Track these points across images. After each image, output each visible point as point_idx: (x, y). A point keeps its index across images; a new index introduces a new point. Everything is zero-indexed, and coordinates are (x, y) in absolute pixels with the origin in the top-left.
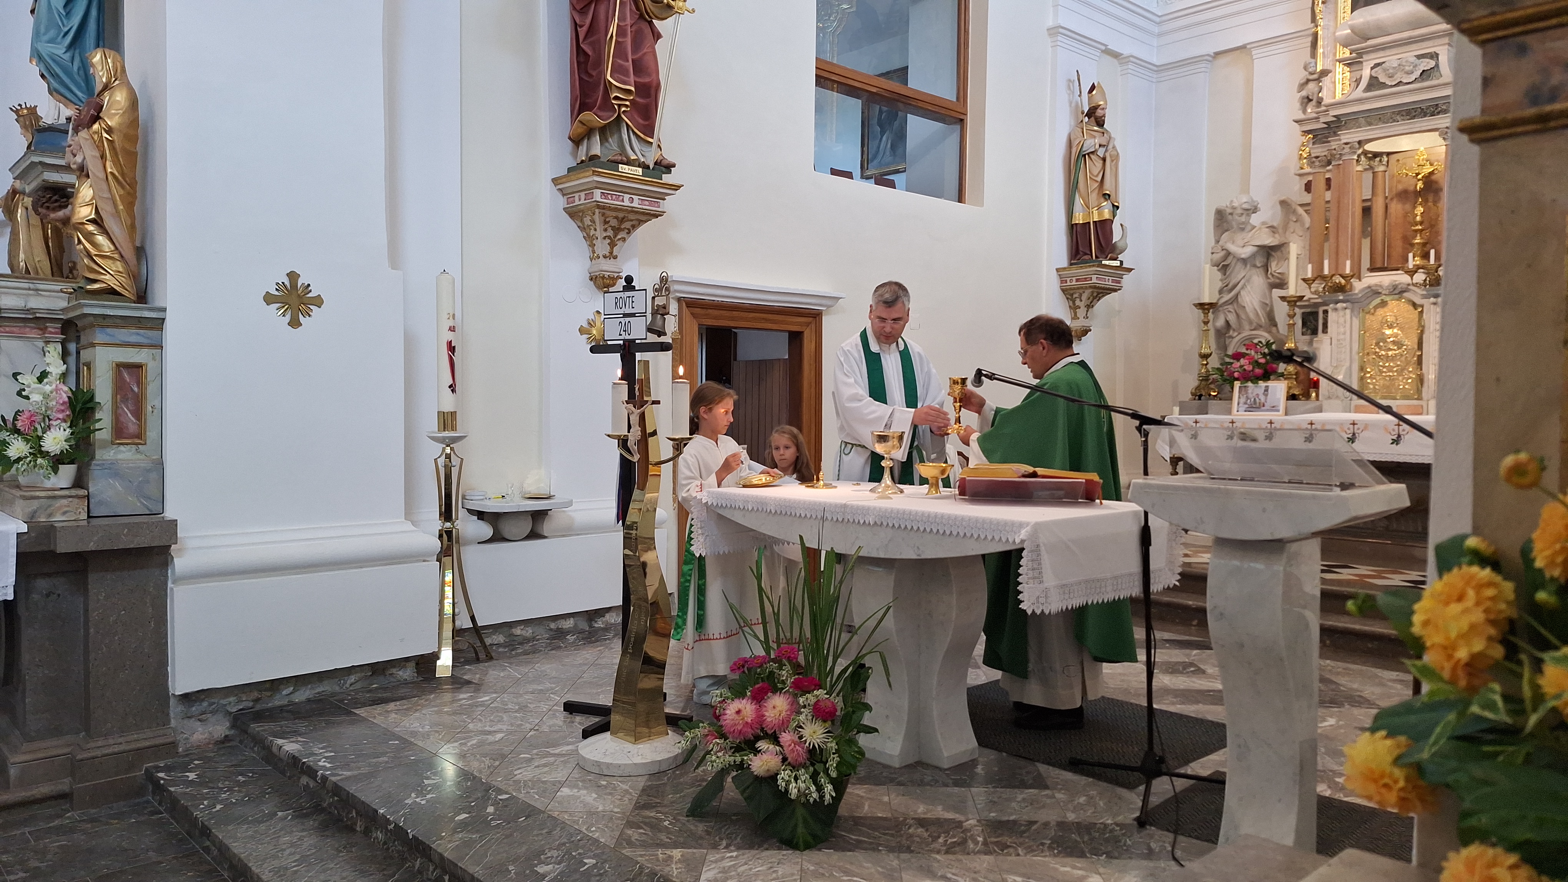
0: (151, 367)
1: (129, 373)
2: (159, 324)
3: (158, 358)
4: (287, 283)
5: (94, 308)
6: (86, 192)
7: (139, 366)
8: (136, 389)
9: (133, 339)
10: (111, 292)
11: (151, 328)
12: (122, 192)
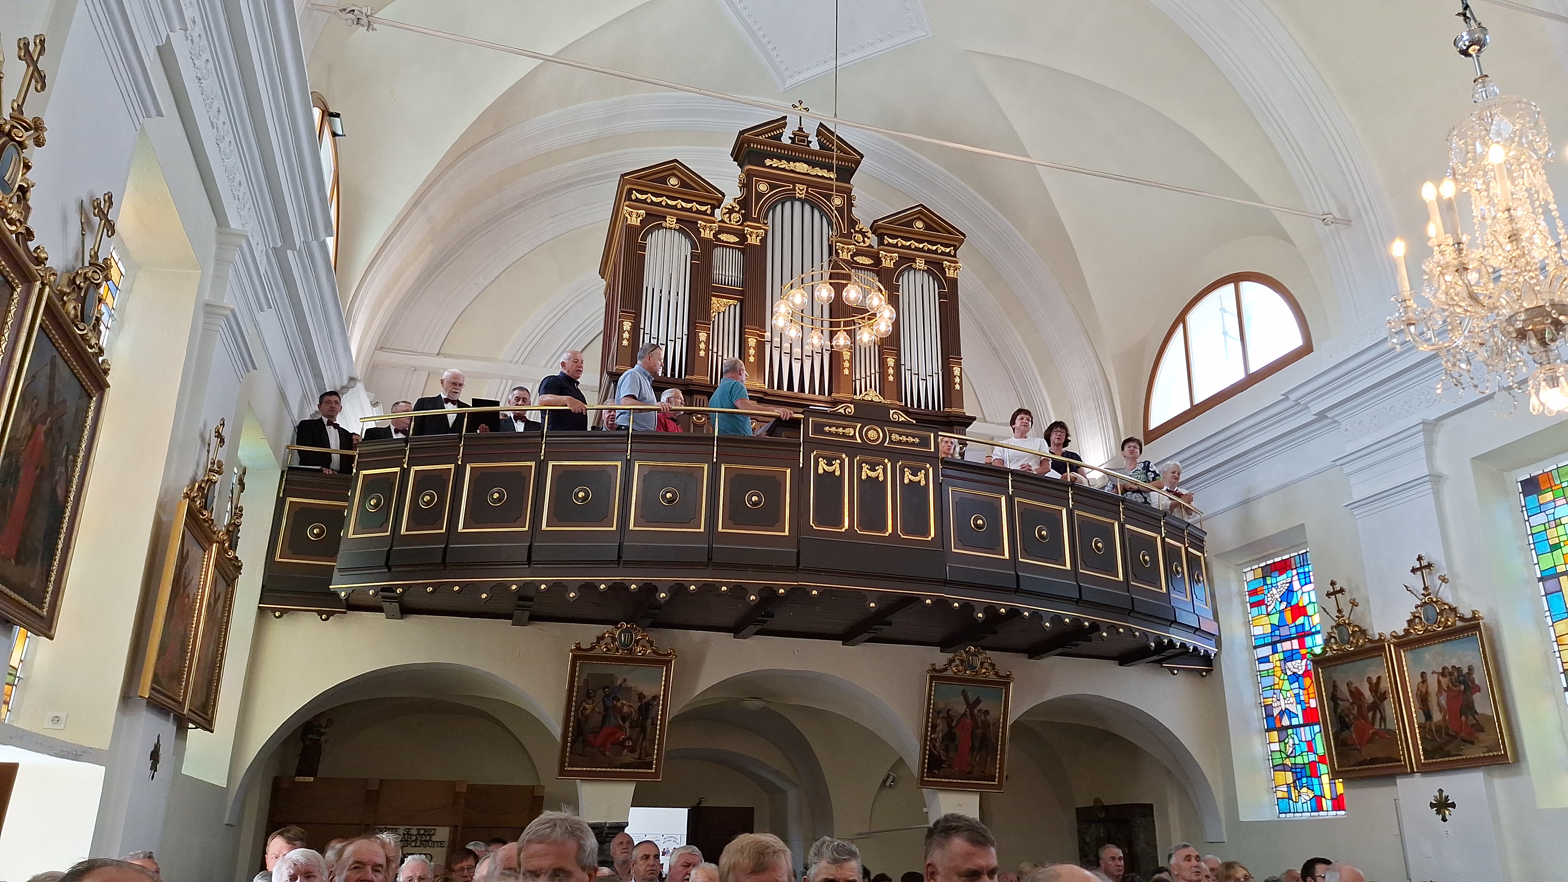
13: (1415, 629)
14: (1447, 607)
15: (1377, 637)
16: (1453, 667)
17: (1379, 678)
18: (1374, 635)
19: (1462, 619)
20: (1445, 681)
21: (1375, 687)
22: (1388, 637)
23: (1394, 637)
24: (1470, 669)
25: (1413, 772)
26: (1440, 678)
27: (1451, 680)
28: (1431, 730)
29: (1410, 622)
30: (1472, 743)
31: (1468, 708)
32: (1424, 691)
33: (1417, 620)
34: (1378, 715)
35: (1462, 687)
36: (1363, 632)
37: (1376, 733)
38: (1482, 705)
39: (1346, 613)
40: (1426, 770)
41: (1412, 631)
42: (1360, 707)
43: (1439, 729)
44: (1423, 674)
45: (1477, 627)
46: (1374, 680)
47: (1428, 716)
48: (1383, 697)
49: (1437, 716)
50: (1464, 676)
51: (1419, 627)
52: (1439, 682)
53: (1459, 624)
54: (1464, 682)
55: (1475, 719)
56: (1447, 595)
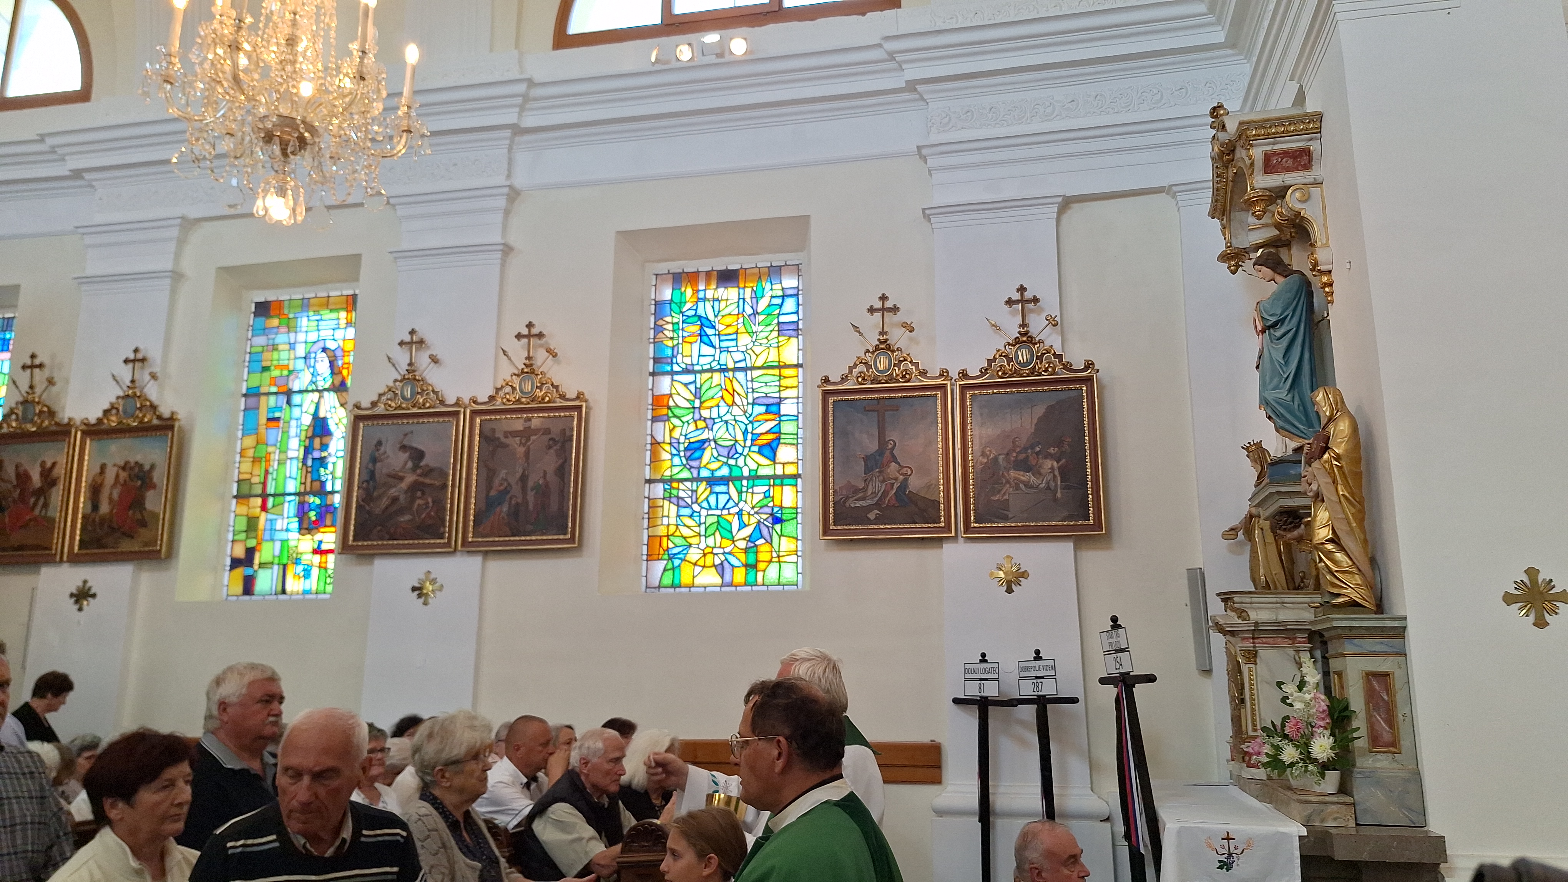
0: (1398, 674)
1: (1378, 682)
2: (1400, 633)
3: (1404, 666)
4: (1526, 580)
5: (1341, 621)
6: (1322, 515)
7: (1386, 675)
8: (1386, 698)
9: (1379, 648)
10: (1354, 604)
11: (1393, 637)
12: (1353, 510)
13: (108, 420)
14: (148, 403)
15: (66, 421)
16: (137, 463)
17: (54, 464)
18: (63, 419)
19: (159, 417)
20: (123, 475)
21: (46, 472)
22: (78, 423)
23: (85, 424)
24: (153, 467)
25: (61, 561)
26: (121, 472)
27: (130, 476)
28: (94, 520)
29: (106, 412)
30: (132, 537)
31: (138, 502)
32: (99, 482)
33: (114, 411)
34: (41, 501)
35: (139, 483)
36: (52, 413)
37: (34, 519)
38: (153, 502)
39: (38, 390)
40: (75, 560)
41: (105, 421)
42: (23, 491)
43: (102, 521)
44: (103, 467)
45: (171, 428)
46: (49, 465)
47: (95, 507)
48: (53, 483)
49: (105, 508)
50: (144, 472)
51: (113, 418)
52: (117, 476)
53: (155, 422)
54: (142, 479)
55: (142, 515)
56: (152, 392)
